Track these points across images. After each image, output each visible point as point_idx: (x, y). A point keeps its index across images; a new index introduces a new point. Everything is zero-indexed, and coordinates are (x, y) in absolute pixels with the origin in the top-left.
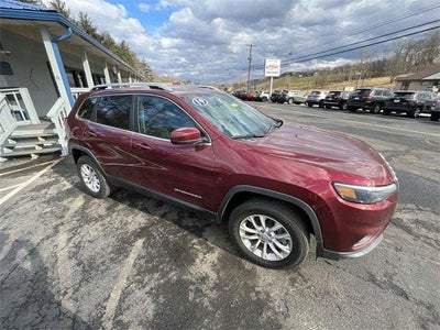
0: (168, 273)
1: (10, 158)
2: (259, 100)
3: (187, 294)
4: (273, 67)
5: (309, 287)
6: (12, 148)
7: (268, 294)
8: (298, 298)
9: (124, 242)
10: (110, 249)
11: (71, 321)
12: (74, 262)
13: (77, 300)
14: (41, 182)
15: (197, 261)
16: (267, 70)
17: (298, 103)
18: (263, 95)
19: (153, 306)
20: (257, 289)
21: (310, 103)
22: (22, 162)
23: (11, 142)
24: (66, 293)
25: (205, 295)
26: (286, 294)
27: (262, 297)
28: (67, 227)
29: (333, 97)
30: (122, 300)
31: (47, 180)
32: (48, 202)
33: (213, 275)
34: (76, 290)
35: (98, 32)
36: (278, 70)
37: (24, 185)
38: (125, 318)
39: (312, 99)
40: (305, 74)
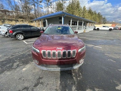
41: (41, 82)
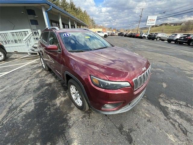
0: (46, 100)
1: (32, 54)
2: (141, 38)
3: (45, 108)
4: (152, 20)
5: (88, 121)
6: (33, 50)
7: (70, 118)
8: (80, 123)
9: (41, 86)
10: (36, 88)
11: (11, 105)
12: (25, 89)
13: (17, 100)
14: (35, 63)
15: (57, 99)
16: (148, 22)
17: (163, 40)
18: (144, 35)
19: (33, 108)
20: (68, 115)
21: (169, 41)
22: (34, 55)
23: (33, 48)
24: (16, 97)
25: (50, 110)
26: (77, 120)
27: (68, 118)
28: (31, 78)
29: (184, 37)
30: (27, 104)
31: (36, 62)
32: (32, 69)
33: (58, 105)
34: (19, 97)
35: (76, 7)
36: (155, 22)
37: (30, 63)
38: (23, 109)
39: (171, 38)
40: (175, 24)
41: (127, 131)
